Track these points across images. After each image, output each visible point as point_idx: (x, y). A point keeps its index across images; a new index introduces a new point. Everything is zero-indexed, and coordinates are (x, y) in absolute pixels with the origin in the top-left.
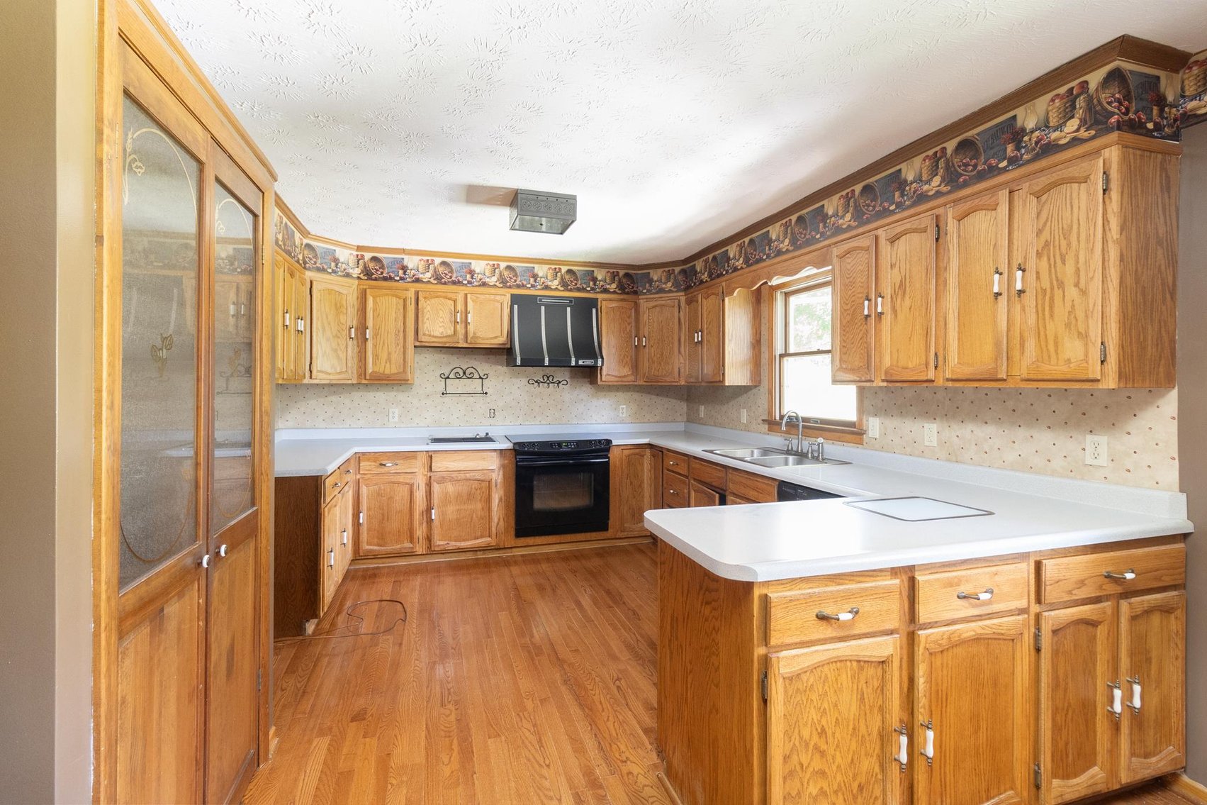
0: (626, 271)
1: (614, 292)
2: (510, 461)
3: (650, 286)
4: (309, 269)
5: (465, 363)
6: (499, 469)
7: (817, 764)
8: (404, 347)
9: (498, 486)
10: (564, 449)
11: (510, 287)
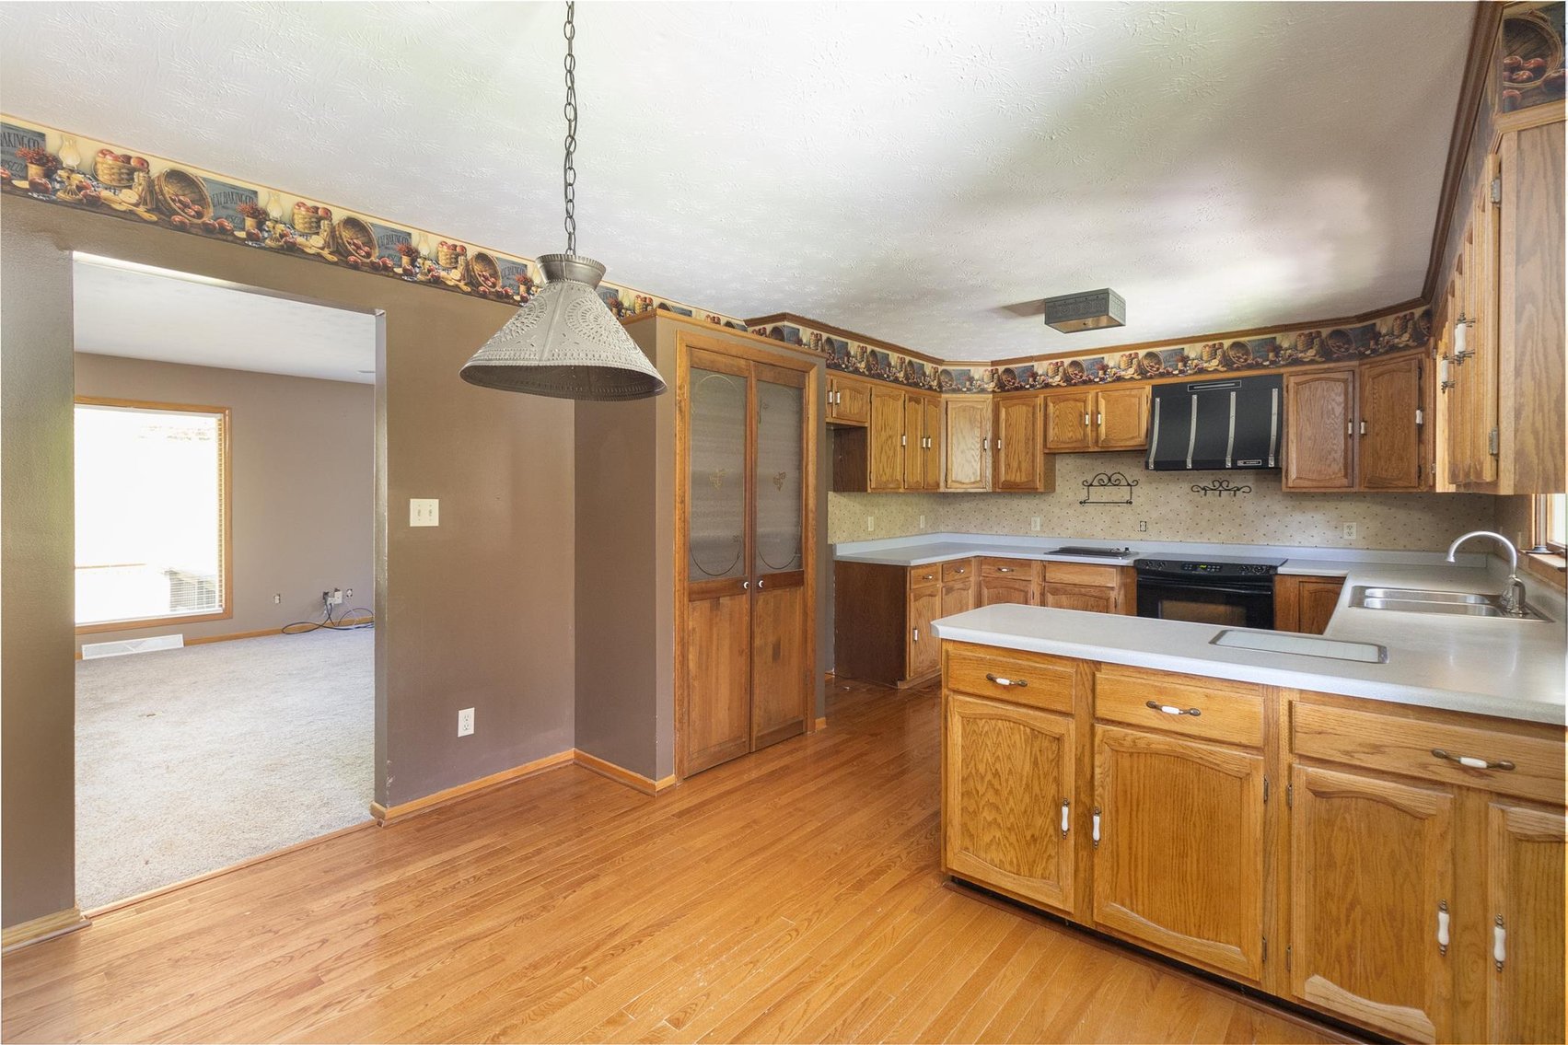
0: (1335, 328)
1: (1312, 362)
2: (1133, 579)
3: (1377, 344)
4: (946, 392)
5: (1108, 468)
6: (1120, 589)
7: (990, 796)
8: (1033, 455)
9: (1119, 607)
10: (1199, 572)
11: (1151, 377)
